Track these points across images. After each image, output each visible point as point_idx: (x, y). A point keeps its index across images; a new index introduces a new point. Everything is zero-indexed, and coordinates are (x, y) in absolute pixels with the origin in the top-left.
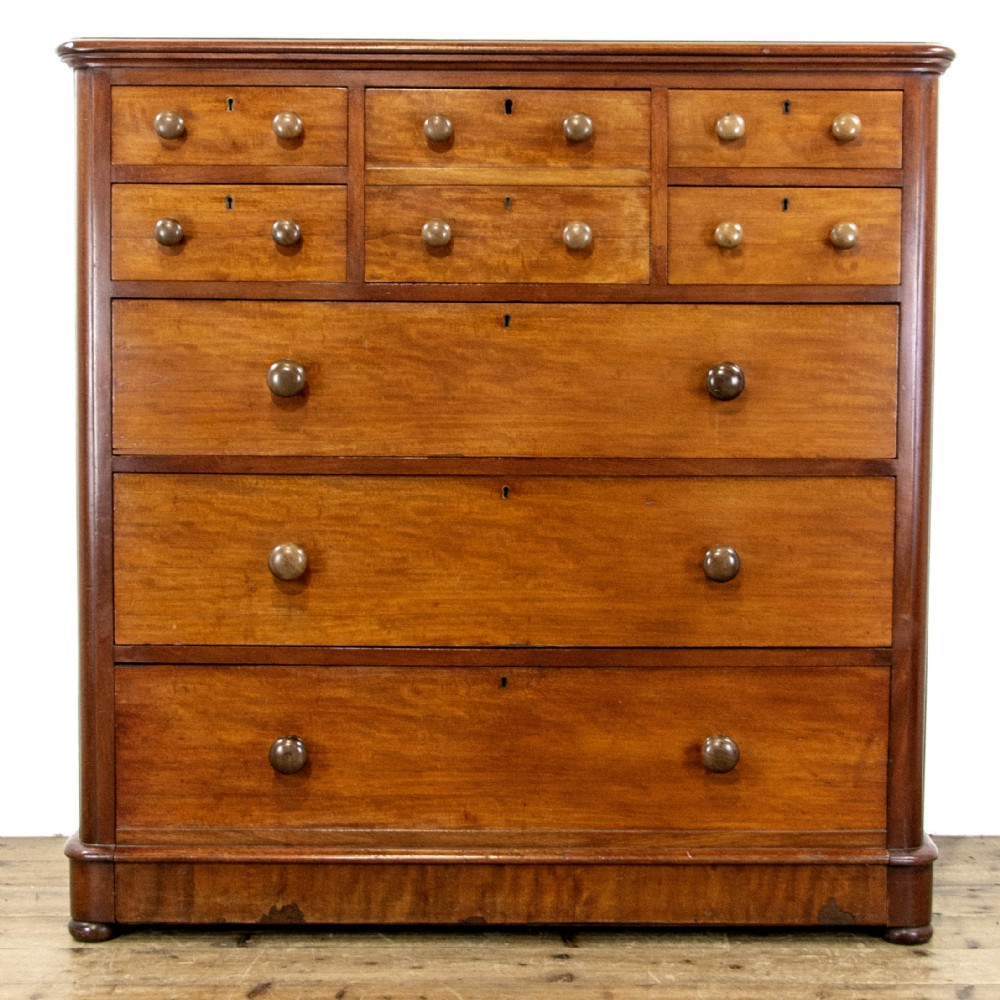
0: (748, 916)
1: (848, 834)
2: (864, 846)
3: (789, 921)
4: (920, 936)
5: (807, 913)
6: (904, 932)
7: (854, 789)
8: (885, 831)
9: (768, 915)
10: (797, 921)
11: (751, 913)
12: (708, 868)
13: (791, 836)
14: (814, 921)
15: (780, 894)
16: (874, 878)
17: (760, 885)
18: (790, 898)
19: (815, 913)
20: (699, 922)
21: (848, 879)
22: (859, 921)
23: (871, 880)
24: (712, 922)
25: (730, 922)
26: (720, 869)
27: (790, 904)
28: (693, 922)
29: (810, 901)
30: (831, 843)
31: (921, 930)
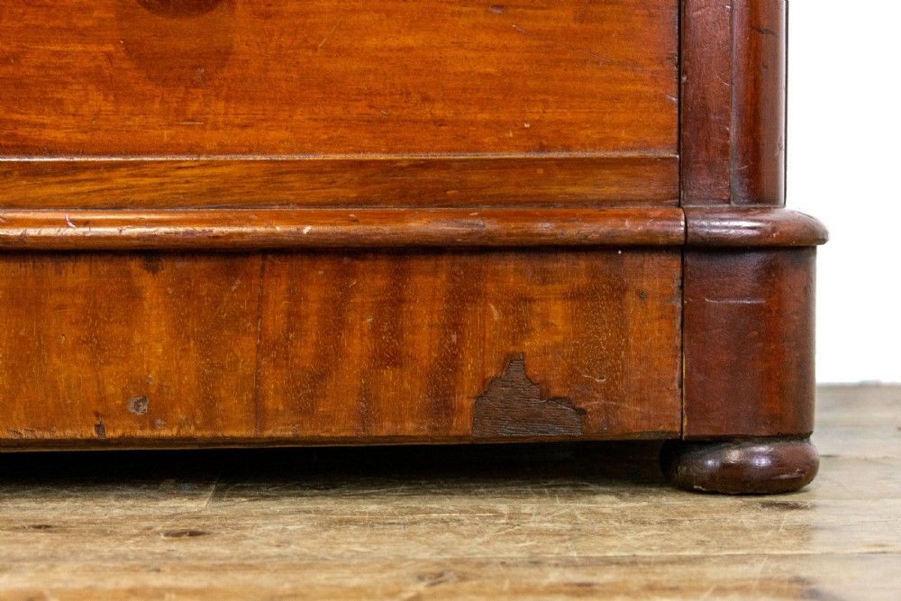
0: (259, 413)
1: (561, 163)
2: (611, 202)
3: (385, 429)
4: (779, 464)
5: (442, 404)
6: (734, 456)
7: (575, 26)
8: (672, 154)
9: (323, 407)
10: (412, 428)
11: (269, 404)
12: (135, 265)
13: (388, 168)
14: (462, 426)
15: (357, 346)
16: (641, 295)
17: (294, 317)
18: (389, 356)
19: (465, 400)
20: (110, 434)
21: (565, 297)
22: (598, 426)
23: (630, 298)
24: (147, 433)
25: (207, 434)
26: (168, 268)
27: (389, 374)
28: (92, 433)
29: (449, 363)
30: (510, 190)
31: (785, 449)
